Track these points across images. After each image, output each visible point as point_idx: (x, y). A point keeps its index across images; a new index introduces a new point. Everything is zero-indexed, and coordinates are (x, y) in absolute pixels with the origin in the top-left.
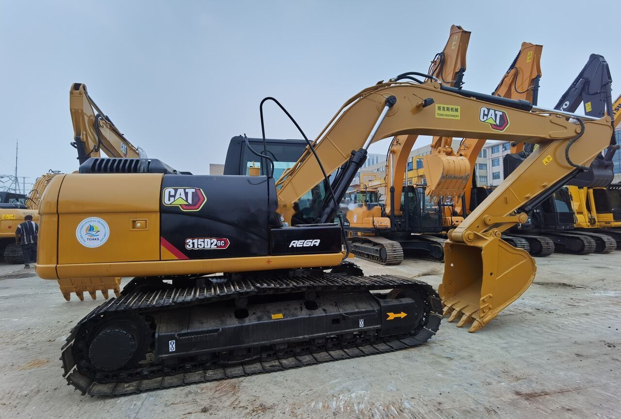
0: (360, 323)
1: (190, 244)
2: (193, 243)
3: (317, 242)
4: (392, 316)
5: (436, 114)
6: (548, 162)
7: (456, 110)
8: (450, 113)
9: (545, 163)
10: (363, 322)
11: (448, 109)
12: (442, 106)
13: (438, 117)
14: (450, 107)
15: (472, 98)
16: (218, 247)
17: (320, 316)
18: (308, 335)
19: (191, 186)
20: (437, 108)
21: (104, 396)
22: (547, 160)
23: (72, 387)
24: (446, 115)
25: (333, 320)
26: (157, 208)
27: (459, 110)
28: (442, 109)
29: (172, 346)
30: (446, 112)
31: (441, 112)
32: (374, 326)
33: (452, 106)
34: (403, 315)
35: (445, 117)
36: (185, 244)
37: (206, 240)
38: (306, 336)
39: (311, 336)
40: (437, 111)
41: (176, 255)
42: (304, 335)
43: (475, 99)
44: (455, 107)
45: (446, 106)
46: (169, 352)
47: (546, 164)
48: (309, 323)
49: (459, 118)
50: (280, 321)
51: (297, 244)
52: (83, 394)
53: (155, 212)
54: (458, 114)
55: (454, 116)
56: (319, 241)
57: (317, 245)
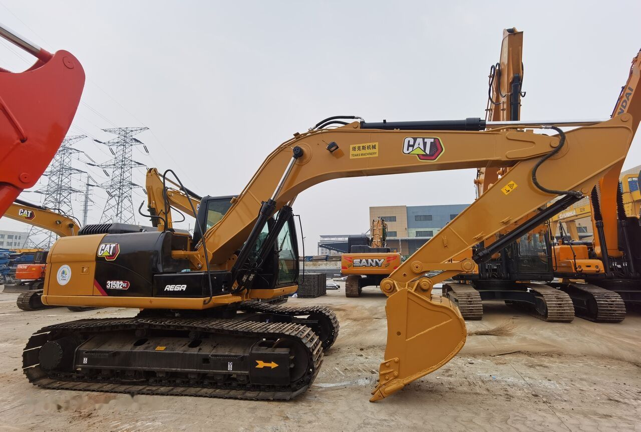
0: (229, 366)
1: (109, 284)
2: (111, 284)
3: (184, 287)
4: (261, 364)
5: (351, 156)
6: (511, 191)
7: (374, 147)
8: (367, 151)
9: (505, 192)
10: (231, 366)
11: (364, 148)
12: (357, 146)
13: (353, 158)
14: (366, 145)
15: (395, 130)
16: (123, 287)
17: (192, 354)
18: (181, 368)
19: (114, 243)
20: (351, 149)
21: (45, 387)
22: (508, 188)
23: (25, 376)
24: (362, 155)
25: (203, 359)
26: (94, 258)
27: (377, 147)
28: (357, 149)
29: (85, 360)
30: (363, 152)
31: (357, 152)
32: (243, 372)
33: (369, 144)
34: (273, 365)
35: (361, 157)
36: (106, 284)
37: (118, 282)
38: (179, 369)
39: (183, 369)
40: (352, 152)
41: (101, 293)
42: (177, 368)
43: (398, 130)
44: (371, 144)
45: (361, 145)
46: (82, 364)
47: (506, 194)
48: (183, 359)
49: (377, 155)
50: (159, 353)
51: (170, 288)
52: (30, 382)
53: (93, 261)
54: (376, 150)
55: (371, 154)
56: (185, 286)
57: (184, 290)
